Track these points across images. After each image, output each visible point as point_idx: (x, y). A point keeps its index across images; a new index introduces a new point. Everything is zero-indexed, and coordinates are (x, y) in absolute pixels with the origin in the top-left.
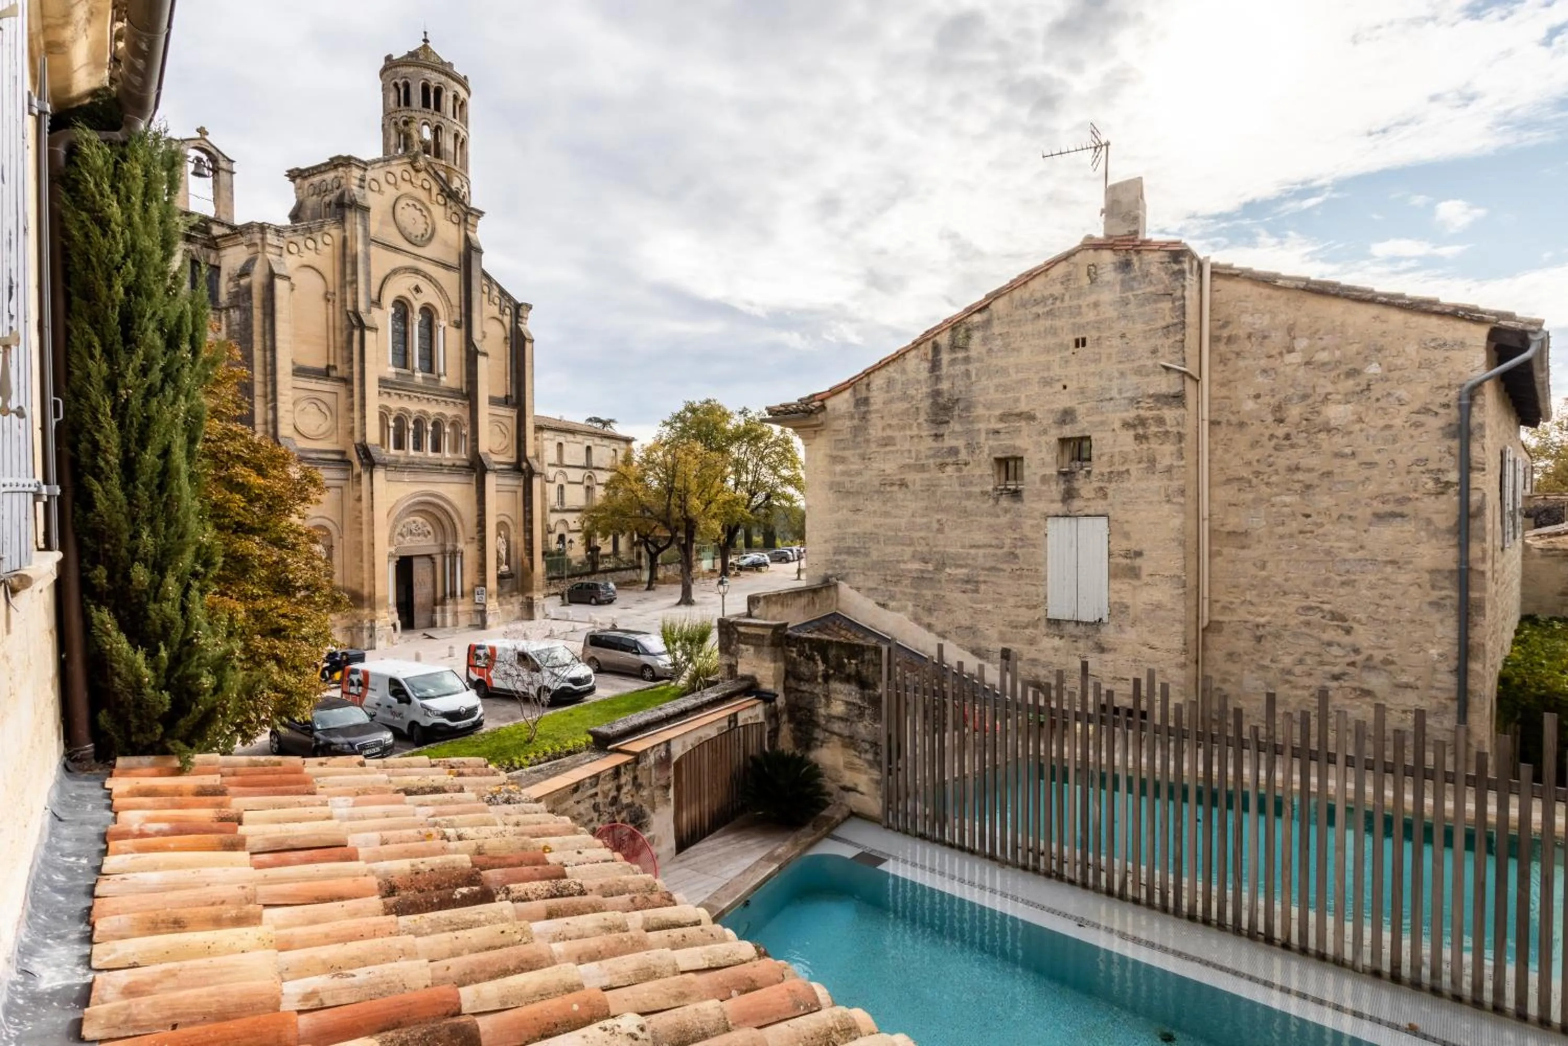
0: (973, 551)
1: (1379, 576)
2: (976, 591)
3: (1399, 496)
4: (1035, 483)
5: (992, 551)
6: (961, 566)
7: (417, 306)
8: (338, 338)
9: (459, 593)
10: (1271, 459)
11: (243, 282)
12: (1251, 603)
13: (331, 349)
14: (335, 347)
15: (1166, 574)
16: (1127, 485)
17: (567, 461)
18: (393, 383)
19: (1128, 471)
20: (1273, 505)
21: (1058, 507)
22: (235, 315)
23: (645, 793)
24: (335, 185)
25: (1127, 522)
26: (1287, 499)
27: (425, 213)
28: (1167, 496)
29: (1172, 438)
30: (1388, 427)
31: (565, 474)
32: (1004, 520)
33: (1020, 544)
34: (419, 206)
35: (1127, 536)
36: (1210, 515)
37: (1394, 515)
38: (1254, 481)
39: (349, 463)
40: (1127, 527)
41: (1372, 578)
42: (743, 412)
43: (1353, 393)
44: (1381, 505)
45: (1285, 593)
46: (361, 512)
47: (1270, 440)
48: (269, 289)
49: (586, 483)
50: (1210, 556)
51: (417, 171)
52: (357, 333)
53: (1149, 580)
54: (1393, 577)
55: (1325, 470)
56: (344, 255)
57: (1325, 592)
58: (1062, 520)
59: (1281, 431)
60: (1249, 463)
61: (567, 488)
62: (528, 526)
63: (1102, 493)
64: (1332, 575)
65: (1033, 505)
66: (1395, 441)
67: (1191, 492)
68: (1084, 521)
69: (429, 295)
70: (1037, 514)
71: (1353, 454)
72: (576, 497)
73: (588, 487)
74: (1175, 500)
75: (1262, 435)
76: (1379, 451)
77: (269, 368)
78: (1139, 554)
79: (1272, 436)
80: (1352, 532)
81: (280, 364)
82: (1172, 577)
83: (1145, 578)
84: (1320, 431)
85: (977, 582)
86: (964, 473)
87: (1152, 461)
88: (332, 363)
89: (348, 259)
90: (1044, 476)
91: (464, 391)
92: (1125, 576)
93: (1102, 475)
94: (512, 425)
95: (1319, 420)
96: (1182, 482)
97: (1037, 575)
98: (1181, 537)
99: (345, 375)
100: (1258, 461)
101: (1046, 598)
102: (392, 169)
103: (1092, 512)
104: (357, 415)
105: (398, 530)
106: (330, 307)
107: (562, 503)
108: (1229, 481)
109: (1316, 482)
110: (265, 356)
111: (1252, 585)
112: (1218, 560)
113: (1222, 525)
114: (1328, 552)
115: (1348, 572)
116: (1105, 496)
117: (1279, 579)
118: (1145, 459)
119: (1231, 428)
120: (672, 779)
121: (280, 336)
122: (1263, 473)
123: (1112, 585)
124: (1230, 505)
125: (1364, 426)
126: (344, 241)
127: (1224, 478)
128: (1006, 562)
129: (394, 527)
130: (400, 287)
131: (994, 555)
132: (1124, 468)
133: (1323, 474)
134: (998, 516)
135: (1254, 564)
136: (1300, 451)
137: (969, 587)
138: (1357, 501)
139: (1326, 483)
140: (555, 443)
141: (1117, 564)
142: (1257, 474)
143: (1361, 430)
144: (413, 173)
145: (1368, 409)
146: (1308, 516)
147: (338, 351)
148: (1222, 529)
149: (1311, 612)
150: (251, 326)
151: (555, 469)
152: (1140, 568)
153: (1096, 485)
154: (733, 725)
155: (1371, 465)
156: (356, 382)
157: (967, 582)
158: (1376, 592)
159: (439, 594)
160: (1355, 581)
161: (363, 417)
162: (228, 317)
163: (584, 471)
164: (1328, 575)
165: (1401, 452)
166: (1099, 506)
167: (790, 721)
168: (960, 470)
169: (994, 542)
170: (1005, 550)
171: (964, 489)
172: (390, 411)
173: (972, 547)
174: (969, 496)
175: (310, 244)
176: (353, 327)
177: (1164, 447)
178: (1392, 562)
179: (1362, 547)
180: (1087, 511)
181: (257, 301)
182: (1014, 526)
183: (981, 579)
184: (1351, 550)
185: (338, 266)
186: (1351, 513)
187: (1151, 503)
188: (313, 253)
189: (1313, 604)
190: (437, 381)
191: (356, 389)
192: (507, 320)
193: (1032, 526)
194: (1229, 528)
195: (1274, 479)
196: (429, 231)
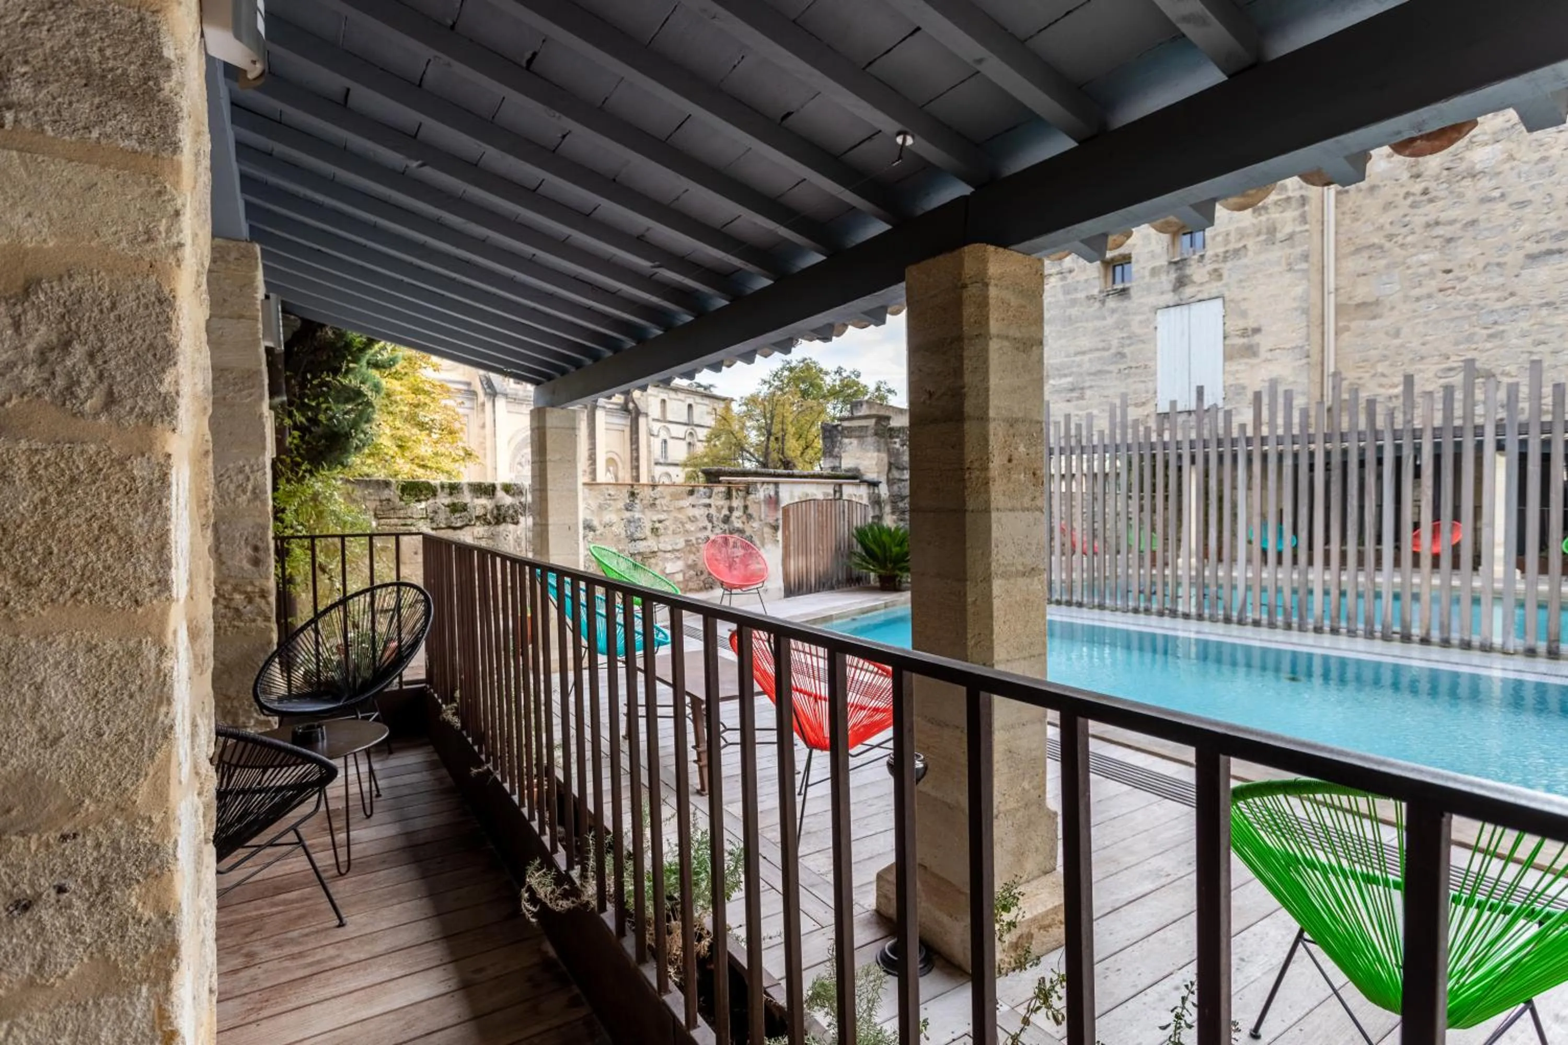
0: (1078, 359)
1: (1532, 321)
2: (1082, 398)
3: (1557, 232)
4: (1143, 277)
5: (1097, 354)
6: (1065, 376)
10: (1408, 219)
12: (1383, 375)
15: (1288, 346)
16: (1245, 261)
17: (670, 417)
19: (1245, 247)
20: (1408, 268)
21: (1170, 298)
23: (756, 525)
25: (1244, 299)
26: (1424, 257)
28: (1289, 264)
29: (1294, 204)
30: (1544, 159)
31: (668, 430)
32: (1110, 321)
33: (1128, 342)
35: (1244, 314)
36: (1337, 290)
37: (1550, 252)
38: (1388, 245)
39: (474, 393)
40: (1244, 306)
41: (1525, 325)
42: (839, 372)
43: (1502, 130)
44: (1535, 245)
45: (1422, 358)
46: (485, 438)
47: (1405, 198)
49: (688, 439)
50: (1336, 334)
53: (1269, 355)
54: (1548, 321)
55: (1469, 218)
57: (1468, 350)
58: (1172, 310)
59: (1418, 187)
60: (1381, 228)
61: (671, 442)
62: (635, 464)
63: (1217, 274)
64: (1477, 329)
65: (1140, 299)
66: (1552, 172)
67: (1315, 258)
68: (1196, 307)
70: (1146, 309)
71: (1503, 195)
72: (679, 452)
73: (690, 444)
74: (1296, 268)
75: (1396, 195)
76: (1533, 187)
78: (1257, 331)
79: (1407, 195)
80: (1501, 280)
82: (1293, 348)
83: (1264, 354)
84: (1463, 178)
85: (1082, 389)
86: (1069, 280)
87: (1272, 231)
90: (1153, 269)
92: (1242, 356)
93: (1217, 256)
95: (1463, 166)
96: (1306, 247)
97: (1146, 370)
98: (1305, 305)
100: (1391, 223)
101: (1155, 392)
103: (1205, 296)
105: (518, 460)
107: (666, 457)
108: (1358, 251)
109: (1460, 233)
111: (1385, 356)
112: (1346, 336)
113: (1350, 298)
114: (1474, 306)
115: (1495, 323)
116: (1220, 277)
117: (1415, 344)
118: (1264, 230)
119: (1361, 194)
120: (781, 522)
122: (1397, 235)
123: (1227, 368)
124: (1359, 276)
125: (1515, 163)
127: (1353, 249)
128: (1115, 363)
129: (514, 456)
131: (1099, 359)
132: (1241, 245)
133: (1466, 224)
134: (1104, 318)
135: (1387, 333)
136: (1440, 204)
137: (1075, 394)
138: (1506, 245)
139: (1471, 232)
140: (658, 400)
141: (1233, 345)
142: (1390, 237)
143: (1512, 169)
145: (1519, 143)
146: (1449, 271)
148: (1350, 302)
149: (1452, 373)
151: (659, 425)
152: (1258, 344)
153: (1210, 267)
154: (838, 495)
155: (1523, 204)
157: (1072, 390)
158: (1529, 340)
160: (1503, 331)
163: (686, 428)
164: (1472, 330)
165: (1559, 184)
166: (1214, 288)
167: (893, 513)
168: (1064, 279)
169: (1101, 345)
170: (1113, 351)
171: (1069, 297)
173: (1076, 354)
174: (1074, 302)
177: (1284, 214)
178: (1547, 304)
179: (1512, 294)
180: (1200, 297)
182: (1122, 325)
183: (1087, 384)
184: (1498, 300)
186: (1501, 260)
187: (1271, 275)
189: (1455, 365)
193: (1141, 322)
194: (1358, 300)
195: (1410, 239)
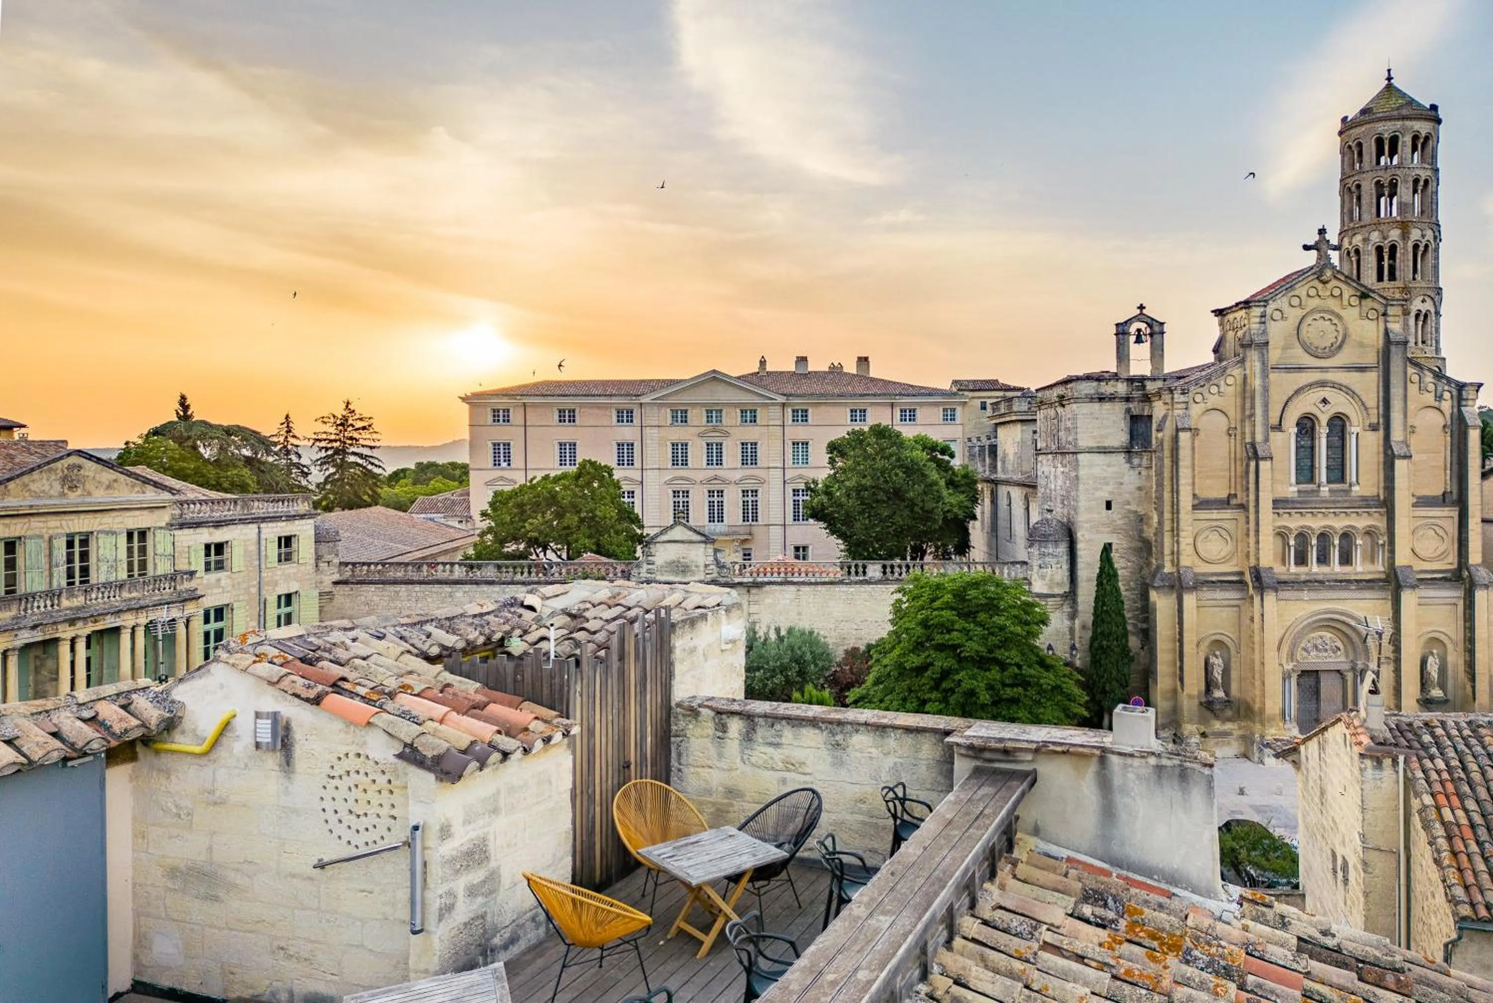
7: (1324, 419)
8: (1239, 468)
11: (1159, 435)
13: (1233, 480)
14: (1235, 477)
18: (1293, 502)
24: (1242, 323)
27: (1335, 321)
34: (1327, 316)
39: (1245, 585)
48: (1175, 439)
51: (1325, 283)
52: (1253, 464)
56: (1244, 391)
69: (1340, 403)
77: (1172, 507)
81: (1182, 504)
88: (1232, 492)
89: (1248, 395)
91: (1382, 498)
94: (1452, 528)
99: (1243, 503)
102: (1296, 292)
104: (1252, 540)
105: (1302, 646)
106: (1233, 441)
121: (1182, 480)
126: (1245, 379)
129: (1294, 643)
130: (1306, 404)
144: (1320, 286)
147: (1238, 480)
150: (1163, 472)
156: (1252, 509)
161: (1257, 540)
172: (1290, 530)
175: (1214, 389)
176: (1249, 459)
181: (1167, 453)
188: (1216, 396)
190: (1348, 492)
191: (1252, 517)
192: (1446, 405)
196: (1340, 339)
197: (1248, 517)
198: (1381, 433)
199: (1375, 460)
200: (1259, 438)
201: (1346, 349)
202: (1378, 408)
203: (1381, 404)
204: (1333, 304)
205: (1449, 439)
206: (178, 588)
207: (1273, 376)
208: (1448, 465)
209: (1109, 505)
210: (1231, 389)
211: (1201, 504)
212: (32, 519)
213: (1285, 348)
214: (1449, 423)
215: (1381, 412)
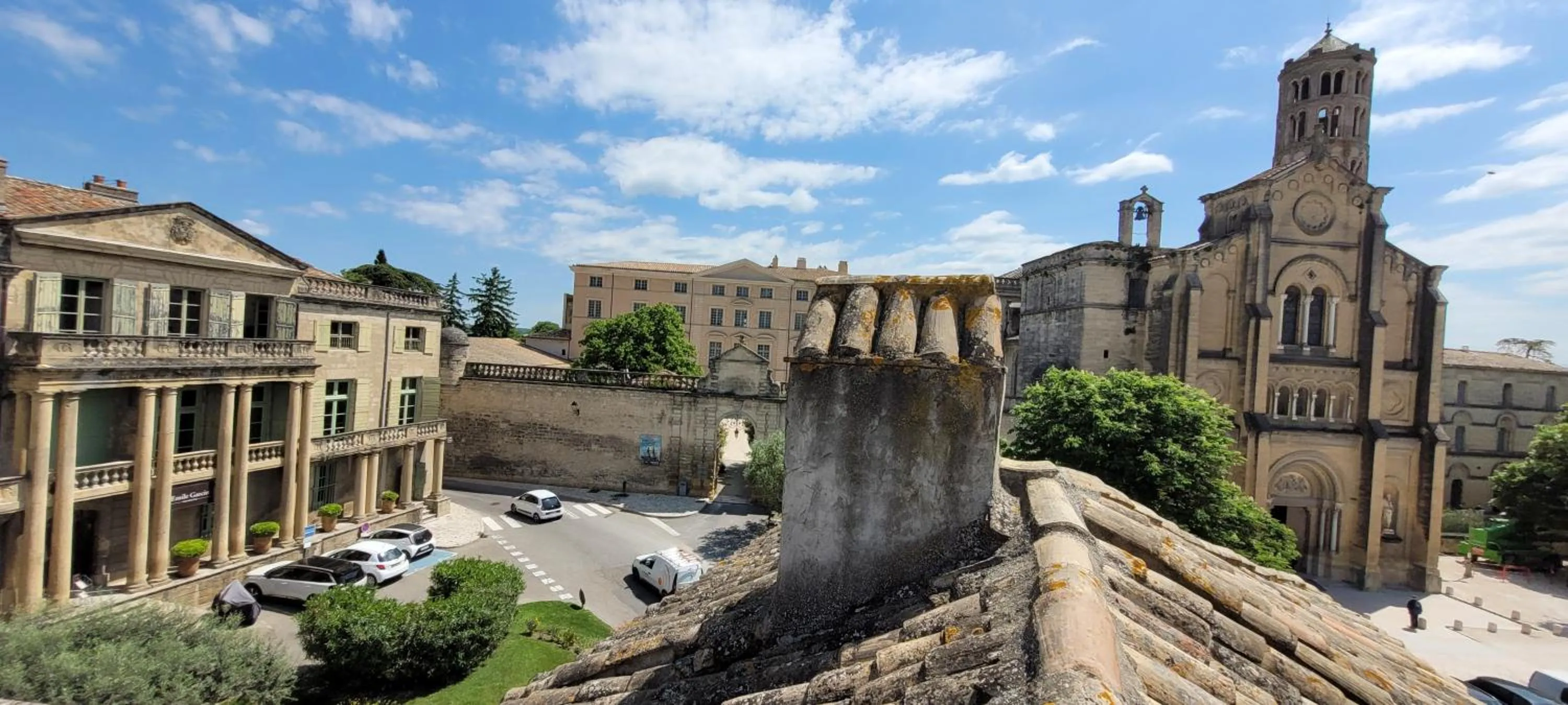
7: (1309, 290)
8: (1236, 326)
9: (1334, 547)
11: (1167, 293)
13: (1229, 335)
14: (1232, 334)
18: (1281, 358)
22: (1157, 314)
24: (1242, 202)
27: (1326, 204)
31: (1469, 415)
34: (1319, 199)
48: (1186, 297)
51: (1320, 170)
52: (1253, 322)
56: (1246, 259)
69: (1326, 278)
77: (1180, 356)
81: (1189, 353)
88: (1228, 347)
89: (1250, 262)
91: (1356, 360)
94: (1410, 390)
99: (1239, 355)
102: (1296, 177)
104: (1247, 387)
105: (1275, 482)
106: (1231, 301)
110: (1177, 347)
121: (1190, 332)
126: (1248, 247)
129: (1273, 480)
130: (1296, 275)
144: (1315, 173)
147: (1235, 337)
150: (1169, 325)
156: (1249, 362)
159: (1312, 543)
161: (1253, 390)
162: (1151, 316)
172: (1276, 382)
175: (1218, 257)
176: (1250, 316)
181: (1175, 308)
185: (1240, 268)
190: (1327, 352)
191: (1249, 368)
192: (1413, 286)
196: (1329, 219)
197: (1245, 369)
198: (1358, 304)
199: (1351, 327)
200: (1259, 300)
201: (1332, 230)
202: (1356, 282)
203: (1360, 278)
204: (1325, 189)
205: (1412, 314)
206: (294, 354)
207: (1273, 247)
208: (1410, 336)
209: (1106, 354)
210: (1233, 257)
211: (1204, 355)
212: (125, 263)
213: (1283, 224)
214: (1413, 300)
215: (1360, 285)
